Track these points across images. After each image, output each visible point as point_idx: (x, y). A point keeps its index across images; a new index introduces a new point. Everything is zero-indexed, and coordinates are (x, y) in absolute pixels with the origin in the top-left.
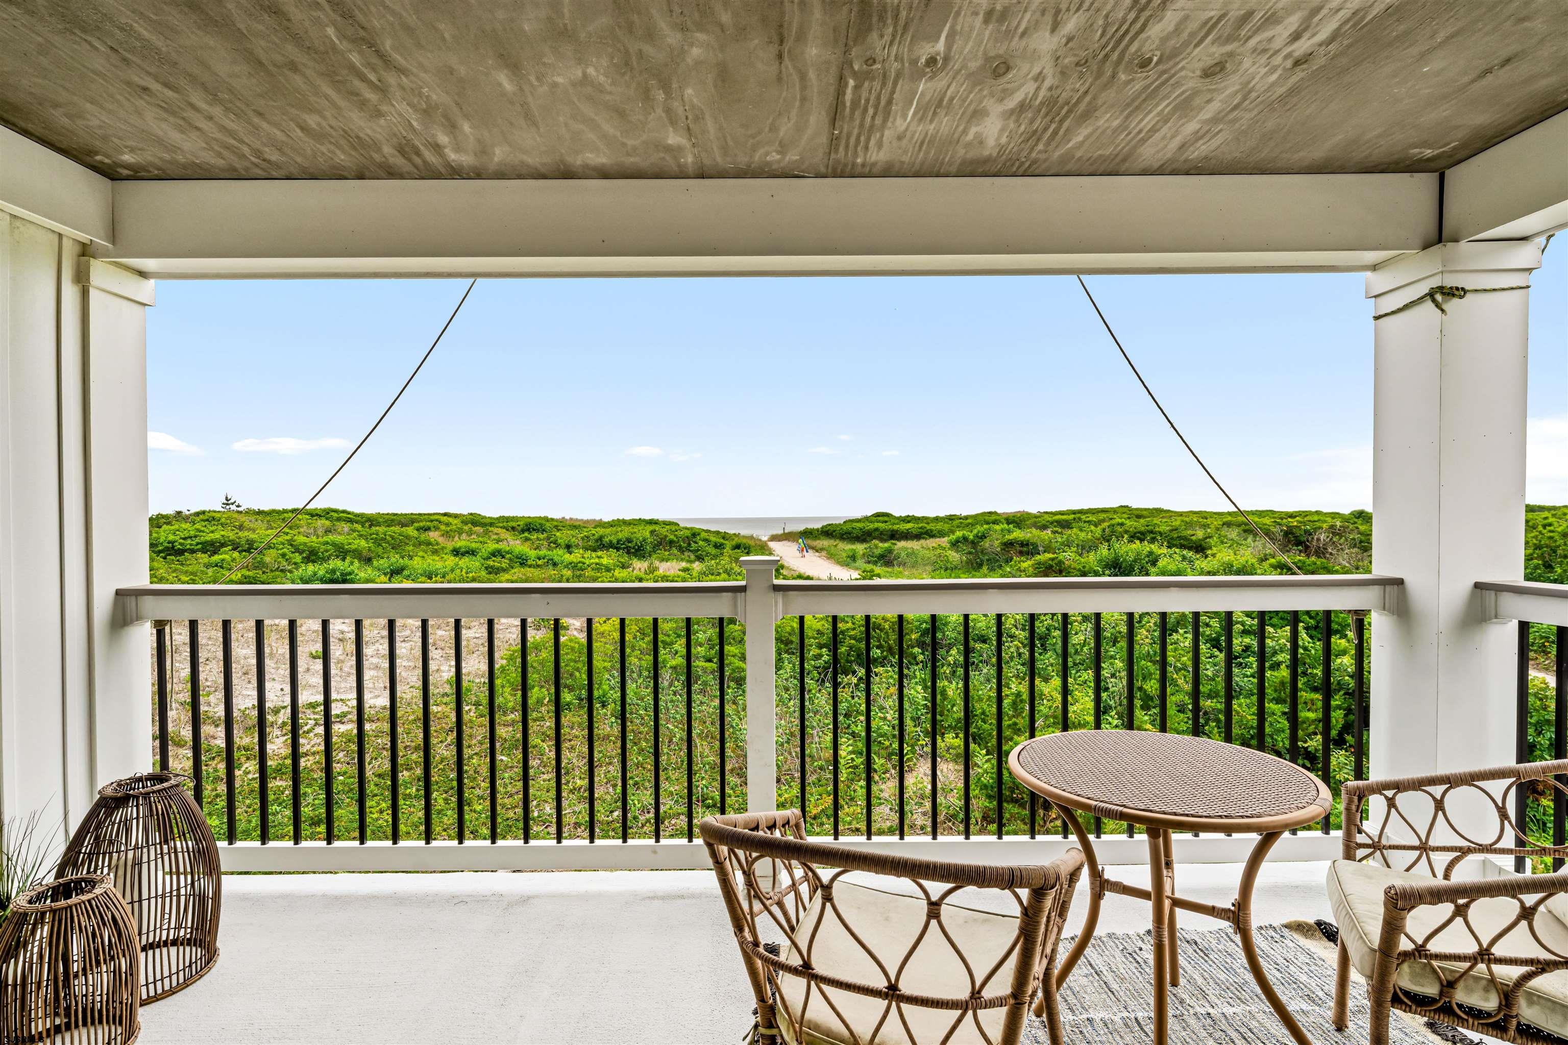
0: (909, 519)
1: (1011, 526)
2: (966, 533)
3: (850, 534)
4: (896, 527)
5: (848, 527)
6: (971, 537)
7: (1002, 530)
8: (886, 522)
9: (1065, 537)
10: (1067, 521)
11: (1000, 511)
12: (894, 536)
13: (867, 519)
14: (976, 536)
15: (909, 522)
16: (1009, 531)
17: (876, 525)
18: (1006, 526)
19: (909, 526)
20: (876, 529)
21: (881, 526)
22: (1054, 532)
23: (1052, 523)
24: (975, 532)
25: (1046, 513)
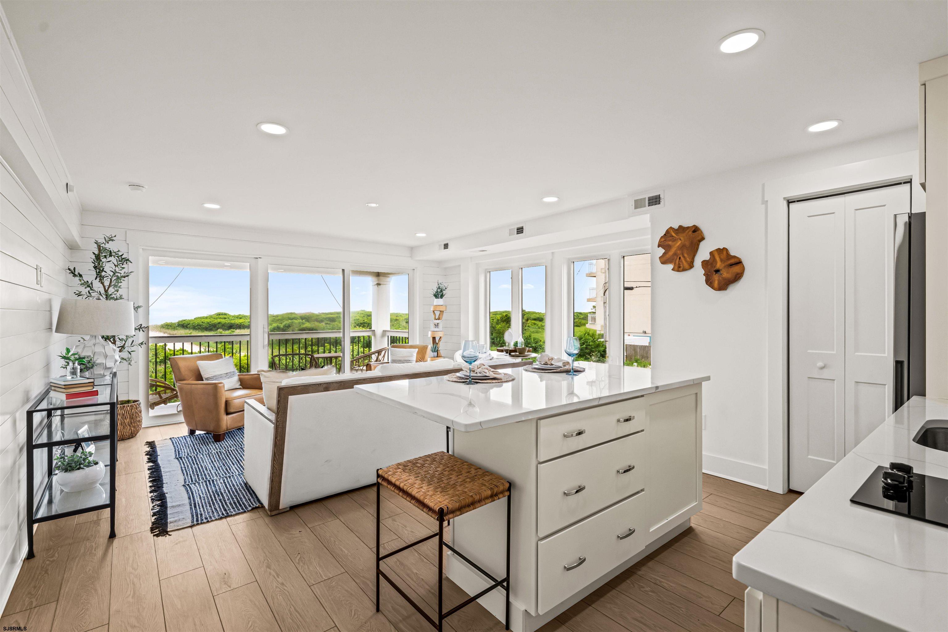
0: (240, 316)
1: (304, 321)
2: (280, 325)
3: (200, 326)
4: (233, 322)
5: (199, 321)
6: (282, 327)
7: (299, 323)
8: (225, 318)
9: (331, 326)
10: (333, 318)
11: (296, 312)
12: (231, 327)
13: (211, 317)
14: (285, 326)
15: (241, 318)
16: (303, 323)
17: (219, 320)
18: (301, 320)
19: (241, 321)
20: (219, 323)
21: (223, 321)
22: (326, 324)
23: (326, 319)
24: (284, 324)
25: (323, 313)
